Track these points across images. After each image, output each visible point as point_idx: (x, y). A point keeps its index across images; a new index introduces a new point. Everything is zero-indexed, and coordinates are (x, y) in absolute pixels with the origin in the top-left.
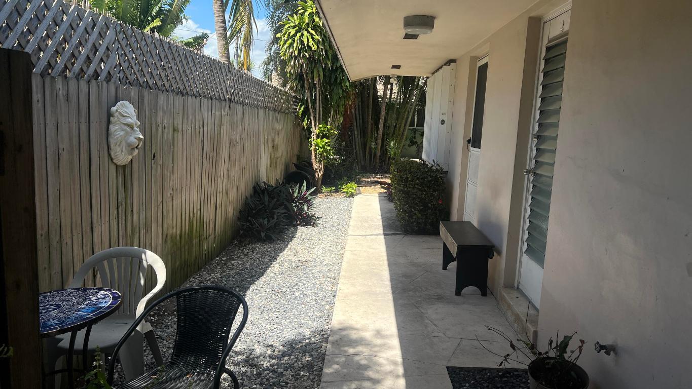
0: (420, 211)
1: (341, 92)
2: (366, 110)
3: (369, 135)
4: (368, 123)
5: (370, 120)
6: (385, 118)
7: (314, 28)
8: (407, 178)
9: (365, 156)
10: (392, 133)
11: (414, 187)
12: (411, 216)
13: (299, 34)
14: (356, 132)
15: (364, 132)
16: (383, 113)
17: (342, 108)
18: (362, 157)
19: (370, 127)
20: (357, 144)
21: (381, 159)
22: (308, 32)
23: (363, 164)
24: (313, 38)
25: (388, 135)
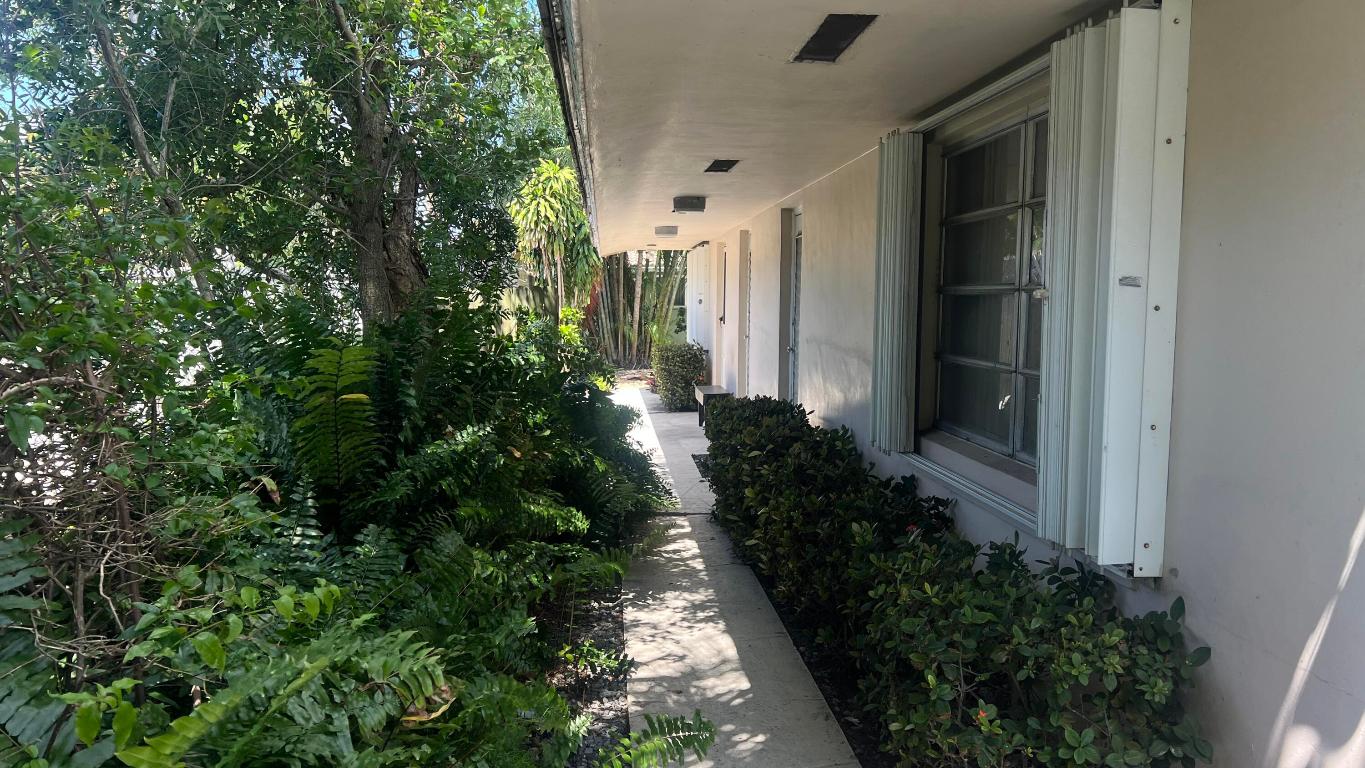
0: (682, 388)
1: (587, 268)
2: (616, 285)
3: (622, 318)
4: (619, 303)
5: (621, 299)
6: (642, 296)
7: (553, 195)
8: (668, 357)
9: (617, 347)
10: (651, 315)
11: (675, 365)
12: (673, 395)
13: (535, 203)
14: (603, 316)
15: (614, 315)
16: (638, 290)
17: (589, 287)
18: (613, 350)
19: (621, 308)
20: (605, 331)
21: (638, 350)
22: (546, 200)
23: (615, 358)
24: (552, 208)
25: (646, 318)
